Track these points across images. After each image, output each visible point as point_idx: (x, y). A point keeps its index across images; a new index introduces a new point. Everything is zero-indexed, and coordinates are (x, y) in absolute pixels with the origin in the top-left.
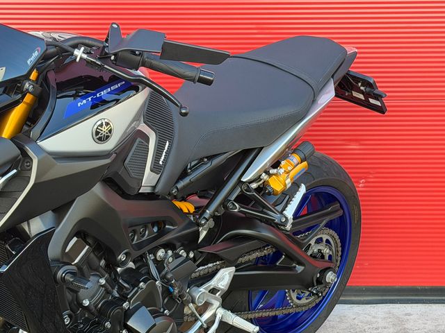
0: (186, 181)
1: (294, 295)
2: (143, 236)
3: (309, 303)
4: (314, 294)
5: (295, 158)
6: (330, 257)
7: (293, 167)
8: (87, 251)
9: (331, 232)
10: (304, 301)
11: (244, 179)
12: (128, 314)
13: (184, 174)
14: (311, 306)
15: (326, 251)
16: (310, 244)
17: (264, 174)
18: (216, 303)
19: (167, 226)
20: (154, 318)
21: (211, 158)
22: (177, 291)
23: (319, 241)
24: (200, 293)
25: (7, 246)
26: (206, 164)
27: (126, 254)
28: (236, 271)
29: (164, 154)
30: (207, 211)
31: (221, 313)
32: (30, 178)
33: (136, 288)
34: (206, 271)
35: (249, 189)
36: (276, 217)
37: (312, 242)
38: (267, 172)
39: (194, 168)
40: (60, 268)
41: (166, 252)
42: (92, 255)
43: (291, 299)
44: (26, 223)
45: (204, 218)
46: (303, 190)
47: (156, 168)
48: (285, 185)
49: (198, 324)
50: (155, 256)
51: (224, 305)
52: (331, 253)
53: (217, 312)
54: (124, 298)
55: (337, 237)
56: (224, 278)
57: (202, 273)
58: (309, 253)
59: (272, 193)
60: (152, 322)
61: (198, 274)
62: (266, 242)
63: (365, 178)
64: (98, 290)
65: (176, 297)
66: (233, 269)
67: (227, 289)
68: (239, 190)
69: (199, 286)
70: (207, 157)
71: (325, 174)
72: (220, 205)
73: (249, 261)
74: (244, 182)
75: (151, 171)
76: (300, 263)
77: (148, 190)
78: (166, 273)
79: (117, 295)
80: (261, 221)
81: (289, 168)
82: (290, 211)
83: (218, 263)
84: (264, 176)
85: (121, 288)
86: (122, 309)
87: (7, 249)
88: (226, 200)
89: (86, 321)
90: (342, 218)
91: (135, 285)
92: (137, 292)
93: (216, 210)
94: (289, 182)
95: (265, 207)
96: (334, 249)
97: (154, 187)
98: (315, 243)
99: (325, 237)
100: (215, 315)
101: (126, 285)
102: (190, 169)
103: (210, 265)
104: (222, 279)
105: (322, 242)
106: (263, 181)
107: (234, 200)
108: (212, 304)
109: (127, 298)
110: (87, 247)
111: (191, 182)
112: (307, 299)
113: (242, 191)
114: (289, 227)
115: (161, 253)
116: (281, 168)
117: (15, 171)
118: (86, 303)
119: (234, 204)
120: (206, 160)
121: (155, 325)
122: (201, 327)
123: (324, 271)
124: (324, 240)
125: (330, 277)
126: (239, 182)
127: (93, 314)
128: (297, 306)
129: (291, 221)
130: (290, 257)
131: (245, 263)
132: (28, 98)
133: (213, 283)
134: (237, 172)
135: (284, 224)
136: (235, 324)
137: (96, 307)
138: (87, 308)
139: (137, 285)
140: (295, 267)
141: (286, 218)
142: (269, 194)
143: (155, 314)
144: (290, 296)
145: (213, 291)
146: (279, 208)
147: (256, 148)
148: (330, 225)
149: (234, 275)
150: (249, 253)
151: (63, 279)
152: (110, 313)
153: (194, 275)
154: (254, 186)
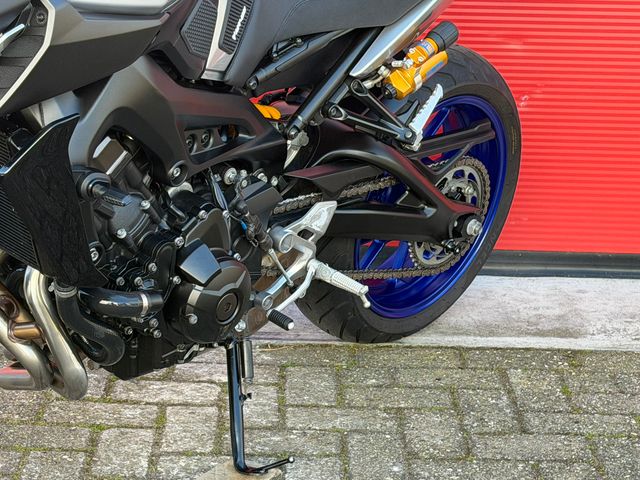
0: (270, 70)
1: (420, 252)
2: (206, 145)
3: (441, 265)
4: (448, 250)
5: (430, 45)
6: (474, 200)
7: (427, 58)
8: (124, 159)
9: (477, 163)
10: (433, 261)
11: (354, 73)
12: (182, 254)
13: (267, 60)
14: (443, 269)
15: (468, 190)
16: (446, 179)
17: (383, 68)
18: (308, 252)
19: (240, 135)
20: (219, 261)
21: (307, 38)
22: (252, 229)
23: (459, 175)
24: (286, 235)
25: (10, 139)
26: (300, 46)
27: (180, 167)
28: (338, 208)
29: (239, 25)
30: (299, 117)
31: (314, 266)
32: (43, 37)
33: (194, 219)
34: (296, 205)
35: (361, 89)
36: (399, 132)
37: (449, 176)
38: (388, 65)
39: (282, 53)
40: (85, 176)
41: (238, 173)
42: (132, 165)
43: (415, 257)
44: (37, 105)
45: (295, 127)
46: (439, 93)
47: (226, 45)
48: (414, 85)
49: (282, 281)
50: (222, 176)
51: (319, 256)
52: (475, 194)
53: (309, 265)
54: (176, 231)
55: (485, 171)
56: (320, 216)
57: (289, 207)
58: (445, 191)
59: (394, 96)
60: (216, 266)
61: (283, 208)
62: (383, 170)
63: (530, 93)
64: (139, 217)
65: (250, 237)
66: (334, 204)
67: (323, 232)
68: (347, 89)
69: (284, 225)
70: (301, 37)
71: (472, 78)
72: (317, 110)
73: (358, 196)
74: (354, 78)
75: (220, 47)
76: (430, 204)
77: (215, 77)
78: (238, 202)
79: (167, 228)
80: (377, 139)
81: (421, 59)
82: (419, 124)
83: (312, 195)
84: (384, 71)
85: (172, 217)
86: (173, 246)
87: (10, 144)
88: (327, 103)
89: (122, 261)
90: (493, 143)
91: (193, 213)
92: (195, 223)
93: (312, 117)
94: (419, 80)
95: (383, 115)
96: (479, 188)
97: (223, 73)
98: (454, 177)
99: (468, 170)
100: (305, 270)
101: (180, 213)
102: (277, 52)
103: (301, 197)
104: (317, 217)
105: (463, 177)
106: (381, 78)
107: (339, 104)
108: (302, 253)
109: (181, 232)
110: (125, 153)
111: (277, 73)
112: (438, 258)
113: (350, 91)
114: (416, 146)
115: (231, 173)
116: (408, 58)
117: (22, 26)
118: (122, 234)
119: (337, 109)
120: (299, 41)
121: (219, 272)
122: (286, 285)
123: (464, 219)
124: (467, 174)
125: (473, 227)
126: (347, 78)
127: (131, 251)
128: (424, 268)
129: (420, 137)
130: (418, 195)
131: (351, 198)
133: (304, 222)
134: (346, 62)
135: (410, 142)
136: (334, 283)
137: (136, 241)
138: (123, 242)
139: (196, 214)
140: (423, 209)
141: (414, 134)
142: (390, 96)
143: (221, 257)
144: (414, 252)
145: (305, 233)
146: (404, 118)
147: (373, 28)
148: (475, 153)
149: (335, 215)
150: (356, 183)
151: (90, 192)
152: (156, 251)
153: (277, 210)
154: (368, 84)
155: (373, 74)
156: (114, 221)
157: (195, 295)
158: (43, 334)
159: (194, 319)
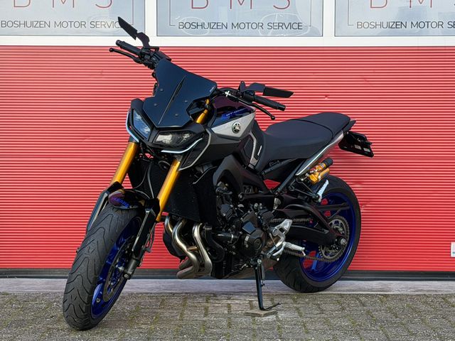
0: (269, 170)
1: (323, 252)
3: (332, 259)
5: (324, 165)
7: (322, 169)
9: (344, 219)
10: (328, 257)
12: (243, 224)
13: (268, 167)
14: (334, 261)
15: (341, 230)
17: (307, 173)
18: (283, 238)
19: (259, 191)
21: (281, 161)
24: (275, 229)
26: (279, 163)
27: (242, 194)
28: (293, 222)
30: (279, 189)
31: (284, 244)
32: (208, 142)
35: (300, 181)
36: (313, 196)
37: (333, 222)
38: (309, 172)
39: (272, 165)
45: (277, 192)
46: (327, 183)
47: (256, 157)
48: (318, 179)
49: (274, 248)
50: (253, 205)
51: (287, 240)
52: (344, 232)
53: (282, 243)
55: (347, 223)
56: (287, 224)
58: (332, 227)
59: (312, 183)
60: (254, 229)
61: (273, 221)
66: (291, 221)
67: (288, 231)
68: (295, 180)
69: (274, 226)
72: (285, 186)
74: (297, 176)
75: (254, 157)
76: (327, 229)
77: (252, 167)
81: (320, 170)
82: (320, 193)
84: (307, 175)
86: (240, 221)
88: (287, 185)
90: (349, 210)
92: (246, 215)
94: (320, 178)
95: (307, 190)
96: (345, 230)
97: (255, 167)
98: (335, 223)
99: (340, 221)
100: (281, 245)
101: (241, 211)
104: (286, 224)
105: (338, 224)
106: (306, 177)
107: (292, 185)
108: (280, 238)
109: (242, 217)
111: (271, 171)
113: (296, 182)
114: (320, 200)
115: (256, 205)
116: (316, 169)
117: (201, 139)
118: (224, 215)
119: (292, 187)
120: (278, 161)
122: (276, 249)
123: (339, 238)
124: (340, 223)
125: (343, 241)
126: (295, 177)
128: (325, 259)
129: (321, 198)
130: (322, 225)
132: (206, 111)
133: (282, 225)
134: (294, 170)
135: (318, 199)
136: (292, 248)
137: (228, 218)
138: (224, 218)
140: (324, 230)
141: (319, 196)
142: (310, 183)
144: (321, 251)
145: (282, 230)
146: (315, 191)
147: (303, 159)
148: (342, 214)
149: (292, 225)
150: (299, 217)
152: (235, 222)
153: (271, 221)
154: (302, 179)
155: (303, 175)
156: (222, 211)
157: (247, 239)
158: (199, 249)
159: (247, 246)
